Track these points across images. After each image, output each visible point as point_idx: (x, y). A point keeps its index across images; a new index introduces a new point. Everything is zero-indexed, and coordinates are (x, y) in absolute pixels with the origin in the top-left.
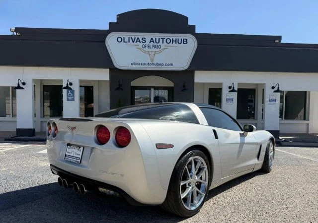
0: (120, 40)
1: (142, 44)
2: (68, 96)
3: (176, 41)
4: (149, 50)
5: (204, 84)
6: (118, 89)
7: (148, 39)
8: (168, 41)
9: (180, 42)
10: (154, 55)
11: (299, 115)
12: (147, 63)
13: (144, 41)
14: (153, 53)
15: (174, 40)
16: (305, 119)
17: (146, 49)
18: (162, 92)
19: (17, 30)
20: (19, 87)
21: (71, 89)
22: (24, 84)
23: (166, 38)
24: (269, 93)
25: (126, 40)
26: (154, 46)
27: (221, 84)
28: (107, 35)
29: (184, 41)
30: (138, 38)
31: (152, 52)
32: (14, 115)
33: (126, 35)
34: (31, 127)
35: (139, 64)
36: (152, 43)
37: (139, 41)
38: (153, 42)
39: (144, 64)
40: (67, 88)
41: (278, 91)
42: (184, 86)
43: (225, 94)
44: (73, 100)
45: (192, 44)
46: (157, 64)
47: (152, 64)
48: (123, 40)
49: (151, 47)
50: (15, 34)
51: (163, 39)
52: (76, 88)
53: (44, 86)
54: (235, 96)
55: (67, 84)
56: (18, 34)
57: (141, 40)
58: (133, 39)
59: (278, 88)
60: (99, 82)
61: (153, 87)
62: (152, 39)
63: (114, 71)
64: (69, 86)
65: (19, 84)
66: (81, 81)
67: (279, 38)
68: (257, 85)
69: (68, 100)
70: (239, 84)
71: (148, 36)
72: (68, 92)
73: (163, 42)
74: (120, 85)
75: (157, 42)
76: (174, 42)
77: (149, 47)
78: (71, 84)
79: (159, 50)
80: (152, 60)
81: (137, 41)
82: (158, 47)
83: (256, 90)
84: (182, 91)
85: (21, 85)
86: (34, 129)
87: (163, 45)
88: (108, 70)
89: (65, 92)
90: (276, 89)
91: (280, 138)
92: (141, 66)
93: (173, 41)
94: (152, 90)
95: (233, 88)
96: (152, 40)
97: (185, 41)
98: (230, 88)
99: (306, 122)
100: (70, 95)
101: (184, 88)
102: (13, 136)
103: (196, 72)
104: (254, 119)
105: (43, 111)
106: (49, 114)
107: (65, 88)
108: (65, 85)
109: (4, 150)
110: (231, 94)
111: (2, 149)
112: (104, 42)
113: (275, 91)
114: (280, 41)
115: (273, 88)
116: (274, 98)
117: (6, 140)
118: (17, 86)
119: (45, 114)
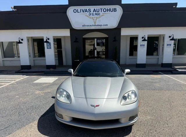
0: (75, 11)
1: (89, 13)
2: (47, 46)
3: (109, 10)
4: (93, 16)
5: (127, 36)
6: (75, 41)
7: (92, 10)
8: (105, 10)
9: (112, 11)
12: (92, 25)
13: (90, 11)
14: (96, 18)
15: (108, 9)
18: (101, 41)
19: (15, 7)
20: (20, 42)
21: (48, 42)
22: (22, 40)
23: (103, 8)
24: (167, 40)
25: (79, 11)
26: (96, 14)
27: (138, 35)
28: (68, 8)
29: (114, 10)
30: (86, 9)
32: (19, 57)
33: (79, 8)
34: (28, 64)
35: (87, 26)
36: (95, 12)
37: (87, 11)
38: (95, 11)
39: (90, 26)
40: (47, 42)
41: (173, 39)
42: (115, 38)
43: (140, 42)
44: (50, 48)
46: (98, 25)
47: (95, 25)
48: (77, 11)
50: (14, 10)
51: (101, 9)
52: (51, 41)
53: (33, 39)
54: (146, 43)
55: (46, 39)
56: (16, 10)
57: (88, 11)
59: (173, 37)
60: (64, 36)
61: (96, 38)
62: (95, 9)
63: (73, 31)
64: (48, 40)
65: (19, 40)
66: (53, 37)
67: (176, 4)
68: (160, 35)
69: (47, 48)
70: (148, 35)
71: (92, 8)
74: (76, 39)
75: (98, 11)
76: (108, 11)
77: (93, 15)
78: (48, 39)
79: (99, 16)
80: (95, 23)
81: (85, 11)
82: (98, 14)
83: (159, 38)
84: (114, 41)
85: (21, 41)
86: (30, 65)
87: (101, 13)
88: (69, 30)
89: (45, 44)
90: (171, 38)
92: (88, 27)
93: (107, 10)
94: (96, 40)
95: (145, 38)
96: (94, 10)
97: (115, 10)
98: (143, 38)
100: (48, 45)
101: (114, 40)
102: (20, 70)
103: (122, 28)
104: (157, 55)
105: (34, 54)
106: (38, 55)
107: (45, 42)
108: (45, 40)
109: (16, 81)
110: (144, 42)
111: (15, 80)
112: (66, 13)
113: (171, 40)
114: (176, 6)
115: (170, 37)
116: (170, 43)
117: (16, 72)
118: (18, 41)
119: (35, 55)
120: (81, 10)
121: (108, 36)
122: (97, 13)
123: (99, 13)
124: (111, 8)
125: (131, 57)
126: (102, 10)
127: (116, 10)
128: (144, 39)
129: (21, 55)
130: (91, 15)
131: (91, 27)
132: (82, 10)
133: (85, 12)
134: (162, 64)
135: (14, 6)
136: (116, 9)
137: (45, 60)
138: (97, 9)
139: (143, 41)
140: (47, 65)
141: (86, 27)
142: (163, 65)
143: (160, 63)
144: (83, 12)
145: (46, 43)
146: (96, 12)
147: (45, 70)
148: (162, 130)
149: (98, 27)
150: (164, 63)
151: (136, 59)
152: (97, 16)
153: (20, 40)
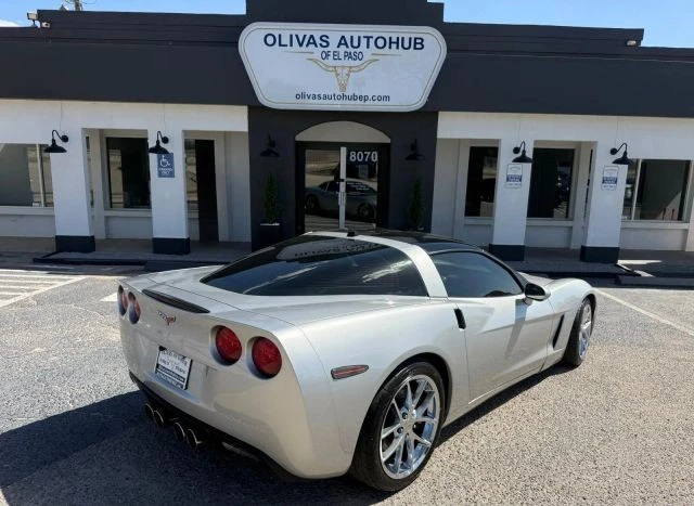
0: (270, 40)
1: (320, 49)
2: (159, 166)
3: (397, 43)
4: (337, 63)
5: (459, 141)
6: (267, 153)
7: (334, 40)
8: (381, 43)
9: (406, 45)
10: (348, 75)
11: (669, 209)
12: (330, 93)
13: (325, 44)
14: (346, 71)
15: (394, 40)
16: (680, 218)
17: (330, 61)
18: (365, 155)
19: (42, 15)
20: (54, 148)
21: (165, 152)
22: (65, 139)
23: (375, 35)
24: (604, 164)
25: (285, 40)
26: (348, 55)
27: (498, 141)
28: (243, 28)
29: (415, 43)
30: (312, 36)
31: (343, 67)
32: (49, 204)
33: (285, 29)
34: (85, 232)
35: (314, 97)
36: (343, 48)
37: (315, 43)
38: (346, 44)
39: (325, 97)
40: (158, 150)
41: (624, 160)
42: (414, 147)
43: (506, 166)
44: (172, 175)
45: (435, 48)
46: (354, 98)
47: (344, 97)
48: (278, 41)
49: (342, 56)
50: (38, 24)
51: (368, 38)
52: (176, 148)
53: (108, 139)
54: (526, 170)
55: (158, 142)
56: (44, 24)
57: (318, 41)
58: (301, 40)
59: (625, 153)
60: (226, 135)
61: (344, 144)
62: (343, 37)
63: (259, 113)
64: (162, 145)
65: (54, 141)
66: (186, 133)
67: (638, 34)
68: (579, 144)
69: (160, 175)
70: (536, 142)
71: (334, 32)
72: (159, 159)
73: (368, 47)
74: (272, 144)
75: (356, 44)
76: (394, 46)
77: (336, 56)
78: (166, 140)
79: (358, 62)
80: (343, 87)
81: (309, 43)
82: (357, 57)
83: (576, 152)
84: (410, 158)
85: (59, 143)
86: (93, 237)
87: (368, 53)
88: (244, 109)
89: (153, 157)
90: (619, 155)
91: (620, 262)
92: (316, 101)
93: (391, 42)
94: (343, 150)
95: (524, 151)
96: (343, 41)
97: (418, 44)
98: (516, 150)
99: (683, 226)
100: (164, 164)
101: (412, 153)
102: (49, 252)
103: (440, 113)
104: (567, 217)
105: (108, 197)
106: (122, 200)
107: (153, 150)
108: (152, 145)
109: (34, 293)
110: (519, 165)
111: (29, 291)
112: (236, 44)
113: (617, 162)
114: (639, 42)
115: (614, 151)
116: (614, 175)
117: (36, 261)
118: (50, 144)
119: (113, 201)
120: (294, 38)
121: (388, 141)
122: (352, 50)
123: (358, 50)
124: (403, 35)
125: (472, 220)
126: (372, 41)
127: (421, 43)
128: (520, 154)
129: (57, 198)
130: (331, 58)
131: (327, 101)
132: (297, 36)
133: (307, 45)
134: (584, 249)
135: (38, 11)
136: (422, 40)
137: (150, 218)
138: (352, 37)
139: (517, 160)
140: (156, 236)
141: (311, 101)
142: (587, 254)
143: (576, 245)
144: (301, 45)
145: (155, 155)
146: (347, 47)
147: (148, 255)
148: (572, 479)
149: (353, 102)
150: (588, 245)
151: (491, 227)
152: (351, 63)
153: (56, 138)
